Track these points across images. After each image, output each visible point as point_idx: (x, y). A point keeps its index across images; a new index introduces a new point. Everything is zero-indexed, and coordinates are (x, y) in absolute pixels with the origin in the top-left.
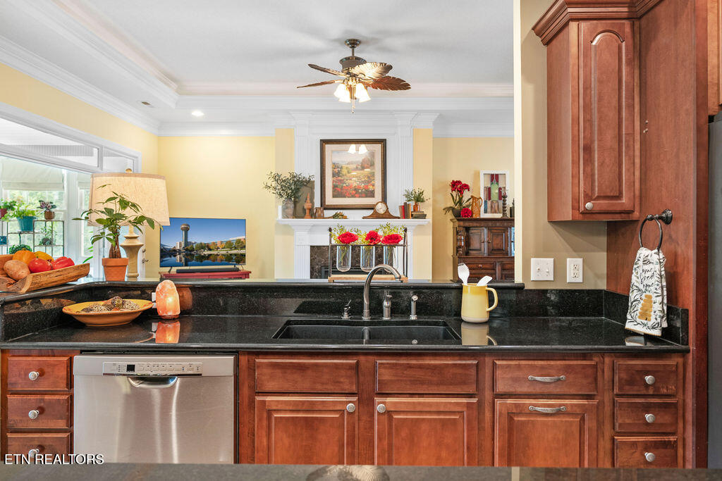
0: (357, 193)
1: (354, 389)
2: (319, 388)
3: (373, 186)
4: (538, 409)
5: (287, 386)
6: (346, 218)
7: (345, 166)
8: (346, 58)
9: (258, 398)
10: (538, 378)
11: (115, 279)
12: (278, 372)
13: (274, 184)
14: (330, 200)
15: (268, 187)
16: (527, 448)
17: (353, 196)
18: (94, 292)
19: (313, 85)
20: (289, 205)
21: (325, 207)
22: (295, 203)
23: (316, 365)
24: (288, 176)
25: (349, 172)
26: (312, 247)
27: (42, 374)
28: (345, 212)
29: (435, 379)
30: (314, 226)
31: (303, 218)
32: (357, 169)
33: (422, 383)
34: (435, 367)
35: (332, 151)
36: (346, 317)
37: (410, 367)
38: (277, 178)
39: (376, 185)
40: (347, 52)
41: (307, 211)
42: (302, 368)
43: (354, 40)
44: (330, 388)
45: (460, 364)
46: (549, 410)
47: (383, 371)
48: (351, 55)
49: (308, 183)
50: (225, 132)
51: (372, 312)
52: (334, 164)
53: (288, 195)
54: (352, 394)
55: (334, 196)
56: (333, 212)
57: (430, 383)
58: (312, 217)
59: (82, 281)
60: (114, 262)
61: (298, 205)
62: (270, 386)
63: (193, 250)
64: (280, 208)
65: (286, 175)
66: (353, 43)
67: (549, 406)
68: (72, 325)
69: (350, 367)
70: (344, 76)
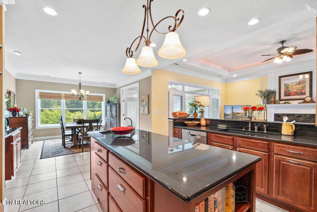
0: (296, 94)
1: (232, 144)
2: (224, 142)
3: (305, 90)
4: (290, 161)
5: (217, 141)
6: (290, 103)
7: (290, 84)
8: (279, 48)
9: (211, 142)
10: (291, 151)
11: (195, 117)
12: (215, 137)
13: (259, 94)
14: (283, 97)
15: (257, 95)
16: (286, 172)
17: (294, 95)
18: (191, 120)
19: (266, 61)
20: (265, 100)
21: (280, 100)
22: (268, 100)
23: (223, 137)
24: (265, 90)
25: (292, 87)
26: (275, 114)
27: (179, 132)
28: (290, 102)
29: (254, 145)
30: (276, 107)
31: (271, 104)
32: (296, 85)
33: (250, 146)
34: (254, 142)
35: (284, 80)
36: (244, 129)
37: (246, 141)
38: (260, 91)
39: (306, 90)
40: (281, 46)
41: (272, 102)
42: (220, 137)
43: (283, 41)
44: (226, 143)
45: (262, 143)
46: (296, 162)
47: (239, 141)
48: (282, 46)
49: (274, 92)
50: (246, 79)
51: (252, 129)
52: (285, 84)
53: (264, 97)
54: (232, 145)
55: (285, 96)
56: (284, 102)
57: (253, 146)
58: (274, 104)
59: (189, 117)
60: (196, 114)
61: (269, 100)
62: (214, 140)
63: (234, 114)
64: (262, 101)
65: (264, 90)
66: (283, 42)
67: (295, 161)
68: (185, 125)
69: (231, 139)
70: (279, 55)
